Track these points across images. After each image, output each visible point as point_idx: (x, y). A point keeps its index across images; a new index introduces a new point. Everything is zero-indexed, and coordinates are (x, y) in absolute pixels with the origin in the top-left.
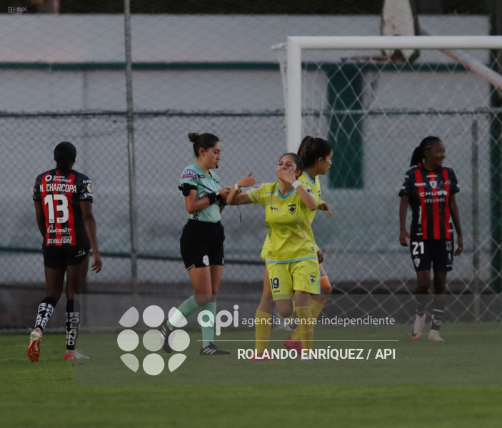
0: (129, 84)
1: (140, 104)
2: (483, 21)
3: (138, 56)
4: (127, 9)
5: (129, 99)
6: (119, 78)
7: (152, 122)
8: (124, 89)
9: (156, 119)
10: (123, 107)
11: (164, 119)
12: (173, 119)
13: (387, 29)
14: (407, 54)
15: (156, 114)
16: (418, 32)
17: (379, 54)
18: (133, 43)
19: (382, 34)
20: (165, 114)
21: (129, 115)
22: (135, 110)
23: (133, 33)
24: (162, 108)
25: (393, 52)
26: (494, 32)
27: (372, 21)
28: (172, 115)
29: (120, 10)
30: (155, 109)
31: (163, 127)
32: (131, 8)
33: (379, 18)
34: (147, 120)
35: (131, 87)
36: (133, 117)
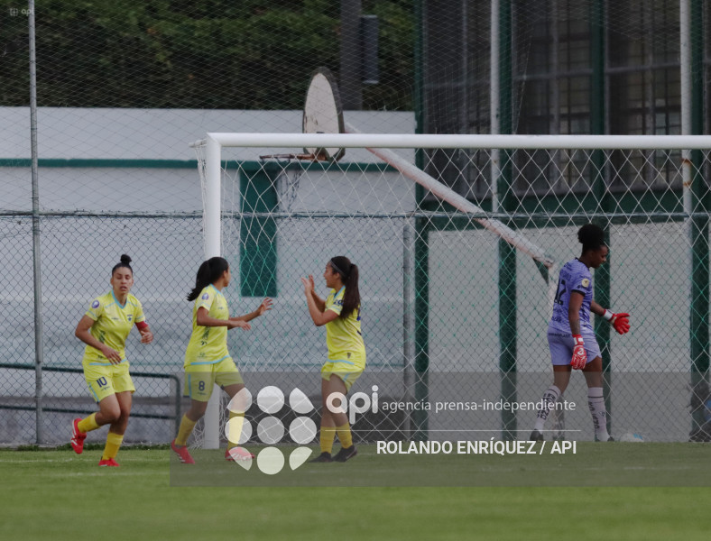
0: (35, 183)
1: (46, 205)
2: (409, 118)
3: (44, 153)
4: (34, 102)
5: (35, 199)
6: (23, 175)
7: (59, 223)
8: (29, 188)
9: (63, 220)
10: (29, 208)
11: (72, 220)
12: (81, 221)
13: (309, 125)
14: (331, 152)
15: (64, 215)
16: (342, 130)
17: (300, 152)
18: (39, 138)
19: (304, 131)
20: (73, 214)
21: (33, 215)
22: (41, 210)
23: (39, 126)
24: (71, 209)
25: (315, 149)
26: (419, 131)
27: (293, 116)
28: (80, 216)
29: (25, 101)
30: (62, 210)
31: (72, 229)
32: (38, 100)
33: (301, 113)
34: (54, 221)
35: (37, 186)
36: (39, 218)
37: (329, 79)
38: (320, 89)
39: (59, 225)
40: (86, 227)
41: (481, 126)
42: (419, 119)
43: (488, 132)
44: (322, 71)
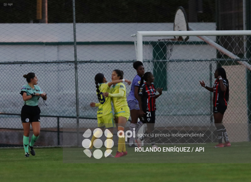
0: (75, 51)
1: (79, 58)
2: (214, 25)
3: (79, 40)
4: (75, 21)
5: (76, 56)
6: (72, 48)
7: (84, 65)
8: (73, 52)
9: (86, 64)
10: (73, 59)
11: (89, 64)
12: (92, 64)
13: (176, 28)
14: (184, 38)
15: (86, 62)
16: (188, 29)
17: (173, 38)
18: (77, 34)
19: (174, 30)
20: (90, 62)
21: (76, 62)
22: (78, 60)
23: (77, 30)
24: (89, 60)
25: (178, 37)
26: (218, 29)
27: (170, 25)
28: (92, 62)
29: (71, 21)
30: (86, 60)
31: (89, 67)
32: (76, 20)
33: (173, 24)
34: (83, 64)
35: (76, 52)
36: (77, 63)
37: (183, 11)
38: (180, 15)
39: (84, 66)
40: (94, 66)
41: (240, 28)
42: (218, 25)
43: (242, 29)
44: (181, 9)
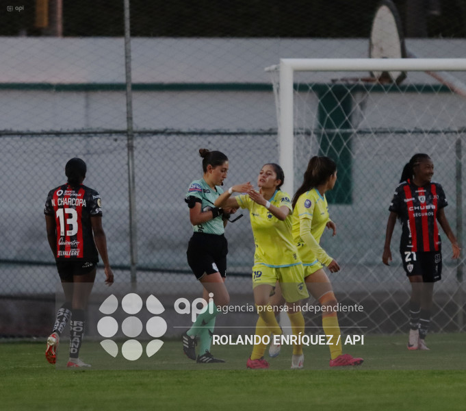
0: (129, 104)
1: (140, 123)
3: (138, 77)
4: (128, 33)
5: (129, 119)
6: (119, 99)
7: (150, 140)
8: (125, 109)
9: (155, 138)
10: (123, 126)
11: (162, 137)
12: (171, 138)
13: (375, 51)
14: (395, 76)
15: (155, 133)
16: (404, 55)
17: (367, 75)
18: (133, 65)
19: (370, 56)
20: (163, 132)
21: (129, 134)
22: (135, 128)
23: (133, 55)
24: (160, 127)
25: (380, 74)
27: (361, 44)
28: (170, 134)
29: (119, 33)
30: (154, 128)
31: (162, 145)
32: (131, 31)
33: (367, 41)
34: (146, 139)
35: (131, 107)
36: (132, 136)
37: (392, 11)
38: (384, 21)
39: (150, 142)
40: (175, 143)
44: (388, 5)
